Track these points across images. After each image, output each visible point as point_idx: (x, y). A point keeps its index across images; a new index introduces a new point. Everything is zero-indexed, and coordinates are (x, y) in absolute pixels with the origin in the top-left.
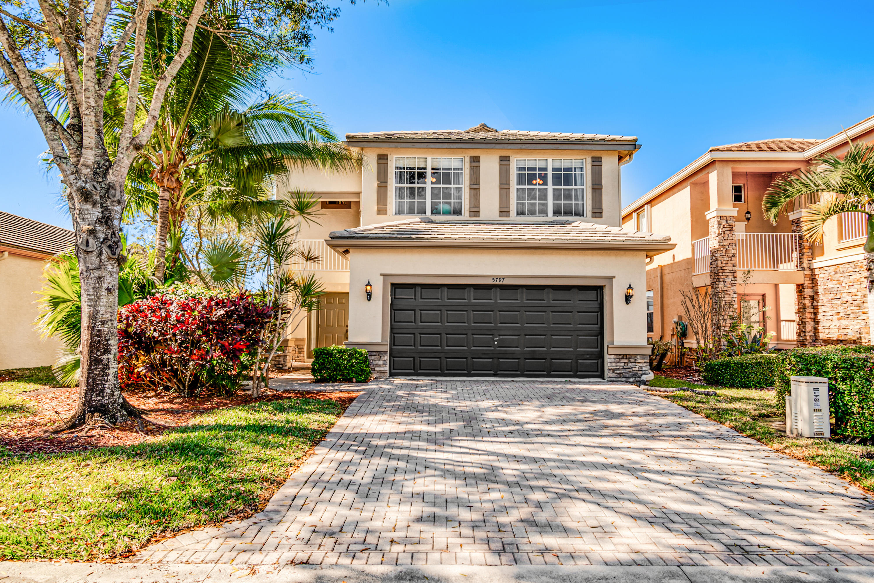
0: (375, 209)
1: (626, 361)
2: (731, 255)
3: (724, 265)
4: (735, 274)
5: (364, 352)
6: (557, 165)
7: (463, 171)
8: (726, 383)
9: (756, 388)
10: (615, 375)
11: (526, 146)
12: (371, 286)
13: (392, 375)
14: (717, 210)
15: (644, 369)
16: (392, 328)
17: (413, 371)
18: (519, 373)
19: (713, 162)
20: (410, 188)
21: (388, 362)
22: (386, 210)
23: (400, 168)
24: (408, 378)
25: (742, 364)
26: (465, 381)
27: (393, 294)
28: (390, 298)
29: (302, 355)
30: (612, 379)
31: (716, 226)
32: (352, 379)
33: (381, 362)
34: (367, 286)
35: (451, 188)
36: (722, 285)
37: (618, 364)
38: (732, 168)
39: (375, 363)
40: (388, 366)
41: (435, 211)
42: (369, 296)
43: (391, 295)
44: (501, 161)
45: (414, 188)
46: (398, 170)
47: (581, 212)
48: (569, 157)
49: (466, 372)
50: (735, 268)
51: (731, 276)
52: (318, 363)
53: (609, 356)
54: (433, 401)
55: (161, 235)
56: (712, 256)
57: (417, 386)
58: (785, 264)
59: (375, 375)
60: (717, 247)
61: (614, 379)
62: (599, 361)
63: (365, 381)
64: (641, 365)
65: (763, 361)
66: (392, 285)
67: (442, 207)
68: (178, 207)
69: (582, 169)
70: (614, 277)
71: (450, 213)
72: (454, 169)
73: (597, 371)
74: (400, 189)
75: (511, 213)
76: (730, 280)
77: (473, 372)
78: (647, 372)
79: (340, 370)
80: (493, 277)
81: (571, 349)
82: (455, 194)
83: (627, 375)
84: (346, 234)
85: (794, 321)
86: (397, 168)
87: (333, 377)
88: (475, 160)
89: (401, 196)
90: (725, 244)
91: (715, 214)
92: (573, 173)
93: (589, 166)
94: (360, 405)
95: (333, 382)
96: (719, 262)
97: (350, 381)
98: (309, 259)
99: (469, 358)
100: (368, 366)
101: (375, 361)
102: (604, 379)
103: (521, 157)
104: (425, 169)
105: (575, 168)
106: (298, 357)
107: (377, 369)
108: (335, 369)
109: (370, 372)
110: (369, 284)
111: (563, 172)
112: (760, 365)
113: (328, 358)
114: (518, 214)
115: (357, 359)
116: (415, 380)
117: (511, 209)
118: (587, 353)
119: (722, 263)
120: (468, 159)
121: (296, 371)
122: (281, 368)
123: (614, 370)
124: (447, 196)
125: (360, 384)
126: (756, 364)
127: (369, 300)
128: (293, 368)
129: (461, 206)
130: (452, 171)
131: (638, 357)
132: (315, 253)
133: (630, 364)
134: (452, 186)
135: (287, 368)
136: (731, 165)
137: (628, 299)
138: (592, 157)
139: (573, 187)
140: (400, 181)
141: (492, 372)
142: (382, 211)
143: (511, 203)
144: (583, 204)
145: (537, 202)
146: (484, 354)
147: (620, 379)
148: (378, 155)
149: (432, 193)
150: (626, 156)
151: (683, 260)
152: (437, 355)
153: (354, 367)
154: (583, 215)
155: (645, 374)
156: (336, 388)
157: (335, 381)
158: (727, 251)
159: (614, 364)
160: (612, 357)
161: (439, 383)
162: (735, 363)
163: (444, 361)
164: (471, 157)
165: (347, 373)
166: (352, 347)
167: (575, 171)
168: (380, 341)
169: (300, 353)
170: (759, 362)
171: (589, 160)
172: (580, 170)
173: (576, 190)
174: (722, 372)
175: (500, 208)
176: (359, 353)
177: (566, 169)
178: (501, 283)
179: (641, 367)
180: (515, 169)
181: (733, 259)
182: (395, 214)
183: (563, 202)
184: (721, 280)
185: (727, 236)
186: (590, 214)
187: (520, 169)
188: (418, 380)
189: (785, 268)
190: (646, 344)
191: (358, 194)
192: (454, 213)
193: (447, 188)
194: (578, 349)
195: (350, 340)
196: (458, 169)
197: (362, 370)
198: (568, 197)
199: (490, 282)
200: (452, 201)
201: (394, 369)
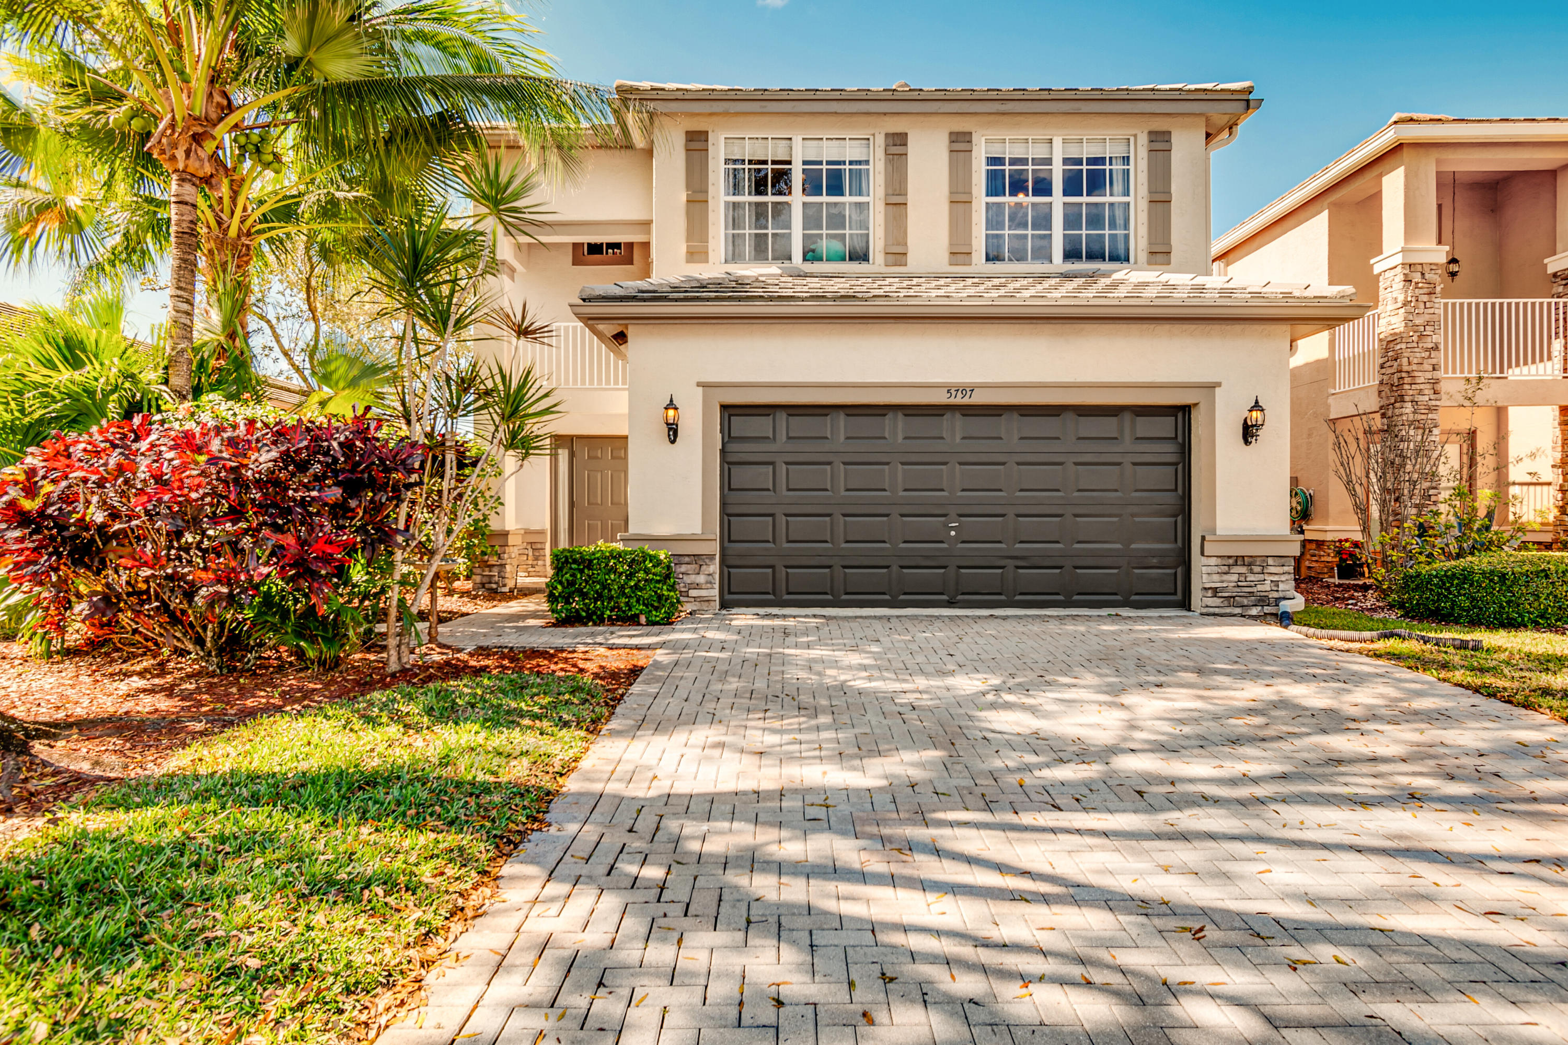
0: (683, 249)
1: (1243, 570)
2: (1430, 346)
3: (1414, 367)
4: (1437, 387)
5: (662, 557)
6: (1074, 154)
7: (871, 167)
8: (1460, 616)
9: (1537, 626)
10: (1217, 601)
11: (1009, 106)
12: (676, 409)
13: (724, 605)
14: (1403, 251)
15: (1282, 586)
16: (724, 504)
17: (771, 597)
18: (1003, 597)
19: (1397, 149)
20: (758, 204)
21: (717, 576)
22: (707, 253)
23: (735, 161)
24: (762, 611)
25: (1503, 576)
26: (889, 618)
27: (726, 429)
28: (719, 436)
29: (540, 563)
30: (1212, 610)
31: (1398, 283)
32: (637, 616)
33: (701, 579)
34: (666, 408)
35: (844, 204)
36: (1408, 408)
37: (1225, 577)
38: (1438, 162)
39: (688, 579)
40: (717, 586)
41: (810, 255)
42: (673, 431)
43: (722, 431)
44: (952, 142)
45: (765, 204)
46: (731, 166)
47: (1122, 252)
48: (1097, 134)
49: (887, 597)
50: (1437, 374)
51: (1428, 391)
52: (561, 583)
53: (1204, 560)
54: (833, 676)
55: (179, 288)
56: (1387, 350)
57: (786, 633)
58: (1541, 366)
59: (689, 608)
60: (1402, 329)
61: (1217, 610)
62: (1179, 570)
63: (668, 621)
64: (1276, 578)
65: (1553, 568)
66: (724, 407)
67: (824, 246)
68: (233, 232)
69: (1126, 160)
70: (1219, 384)
71: (844, 259)
72: (851, 163)
73: (1175, 593)
74: (735, 205)
75: (975, 256)
76: (1427, 398)
77: (902, 597)
78: (1289, 594)
79: (611, 598)
80: (949, 389)
81: (1118, 546)
82: (854, 217)
83: (1245, 602)
84: (618, 292)
85: (1549, 484)
86: (727, 161)
87: (594, 613)
88: (898, 141)
89: (735, 223)
90: (1417, 322)
91: (1398, 259)
92: (1107, 167)
93: (1143, 153)
94: (653, 690)
95: (595, 624)
96: (1405, 361)
97: (633, 621)
98: (523, 332)
99: (895, 568)
100: (672, 588)
101: (687, 575)
102: (1190, 610)
103: (995, 134)
104: (789, 163)
105: (1111, 158)
106: (533, 566)
107: (693, 593)
108: (599, 597)
109: (679, 602)
110: (671, 405)
111: (1085, 167)
112: (1547, 577)
113: (582, 571)
114: (988, 259)
115: (647, 571)
116: (777, 616)
117: (974, 248)
118: (1151, 553)
119: (1409, 363)
120: (880, 140)
121: (526, 595)
122: (495, 591)
123: (1215, 591)
124: (837, 220)
125: (656, 629)
126: (1537, 574)
127: (673, 442)
128: (520, 590)
129: (868, 242)
130: (847, 167)
131: (1270, 561)
132: (537, 317)
133: (1251, 577)
134: (847, 199)
135: (506, 589)
136: (1435, 154)
137: (1249, 432)
138: (1150, 133)
139: (1107, 199)
140: (736, 188)
141: (945, 597)
142: (697, 254)
143: (974, 234)
144: (1127, 237)
145: (1030, 232)
146: (927, 557)
147: (1228, 610)
148: (687, 133)
149: (805, 217)
150: (1221, 130)
151: (1307, 364)
152: (825, 561)
153: (641, 590)
154: (1127, 260)
155: (1285, 598)
156: (600, 639)
157: (601, 621)
158: (1421, 336)
159: (1216, 577)
160: (1213, 561)
161: (833, 625)
162: (1484, 573)
163: (839, 572)
164: (887, 135)
165: (627, 604)
166: (637, 546)
167: (1111, 164)
168: (698, 531)
169: (536, 558)
170: (1544, 570)
171: (1143, 139)
172: (1120, 161)
173: (1112, 205)
174: (1450, 593)
175: (951, 244)
176: (652, 558)
177: (1092, 161)
178: (966, 401)
179: (1276, 583)
180: (984, 161)
181: (1433, 354)
182: (726, 262)
183: (1084, 232)
184: (1407, 398)
185: (1422, 305)
186: (1143, 256)
187: (992, 161)
188: (785, 617)
189: (1541, 371)
190: (1288, 532)
191: (646, 225)
192: (851, 259)
193: (836, 204)
194: (1133, 546)
195: (633, 529)
196: (859, 162)
197: (660, 597)
198: (1095, 220)
199: (941, 398)
200: (847, 232)
201: (730, 593)
